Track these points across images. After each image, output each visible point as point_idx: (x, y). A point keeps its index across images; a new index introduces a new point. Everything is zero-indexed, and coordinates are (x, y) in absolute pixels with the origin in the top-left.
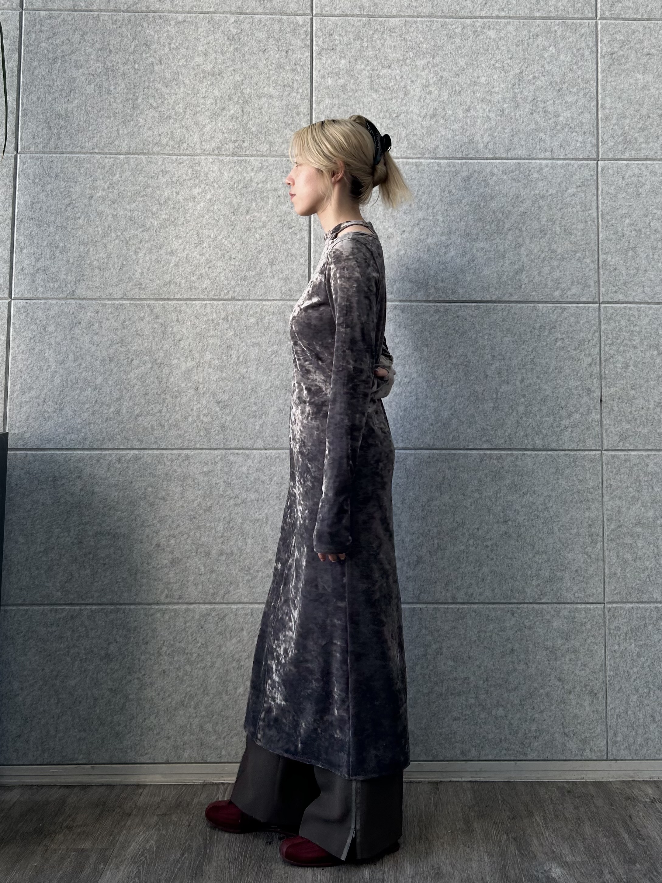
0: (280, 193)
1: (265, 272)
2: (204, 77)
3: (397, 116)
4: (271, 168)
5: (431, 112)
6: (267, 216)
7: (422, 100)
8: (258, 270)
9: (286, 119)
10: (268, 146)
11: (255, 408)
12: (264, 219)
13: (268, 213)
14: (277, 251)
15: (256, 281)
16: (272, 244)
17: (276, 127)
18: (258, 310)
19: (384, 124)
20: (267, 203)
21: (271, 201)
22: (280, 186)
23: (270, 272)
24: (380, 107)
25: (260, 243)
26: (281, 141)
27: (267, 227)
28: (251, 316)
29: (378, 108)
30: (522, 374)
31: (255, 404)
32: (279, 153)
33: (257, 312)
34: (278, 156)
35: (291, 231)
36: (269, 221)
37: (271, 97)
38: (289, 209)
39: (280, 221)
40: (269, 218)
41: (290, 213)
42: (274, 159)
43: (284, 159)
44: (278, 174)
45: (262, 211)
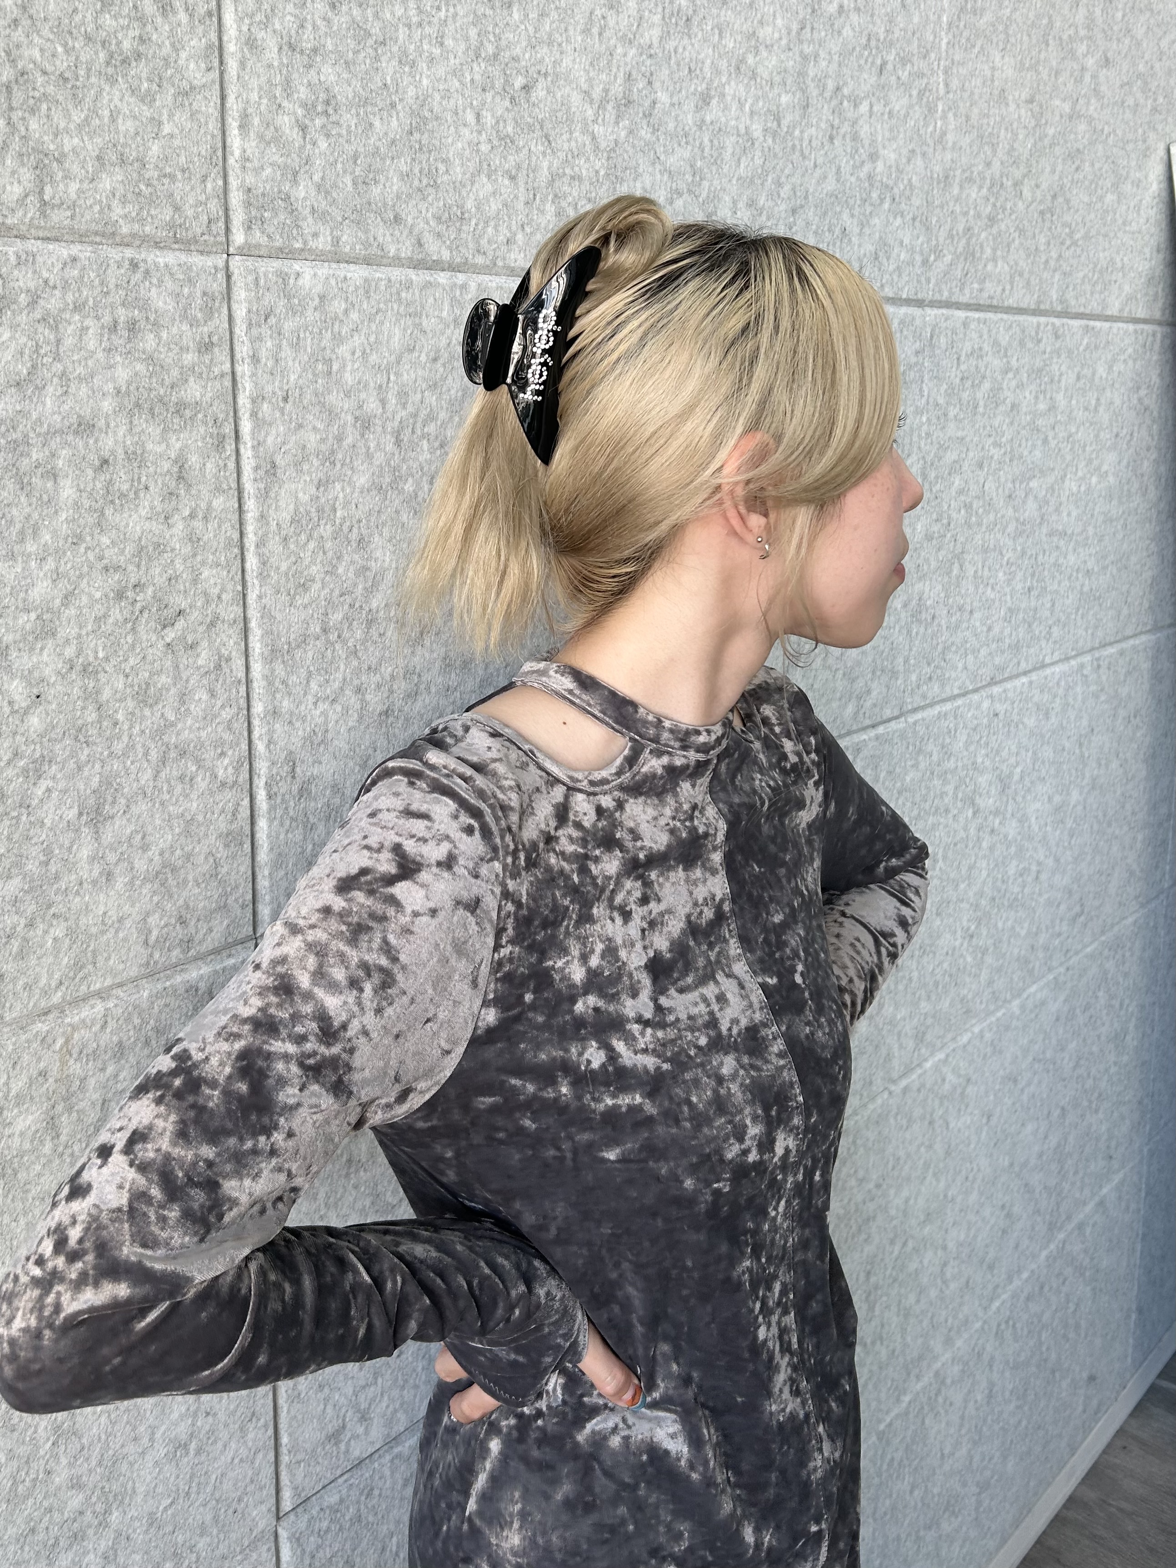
0: (108, 443)
1: (69, 865)
3: (526, 88)
4: (52, 303)
5: (617, 89)
6: (57, 576)
7: (595, 31)
8: (31, 866)
9: (107, 20)
10: (27, 175)
11: (75, 1501)
12: (41, 590)
13: (59, 553)
14: (118, 747)
15: (30, 925)
16: (91, 716)
17: (62, 64)
18: (50, 1060)
19: (488, 119)
20: (50, 502)
21: (67, 491)
22: (107, 405)
23: (92, 859)
24: (473, 32)
25: (35, 722)
26: (92, 146)
27: (62, 634)
28: (20, 1099)
29: (467, 39)
31: (76, 1484)
32: (86, 220)
33: (43, 1074)
34: (82, 238)
35: (170, 635)
36: (67, 598)
38: (156, 527)
39: (120, 595)
40: (64, 585)
41: (160, 547)
42: (63, 251)
43: (114, 254)
44: (92, 344)
45: (31, 547)
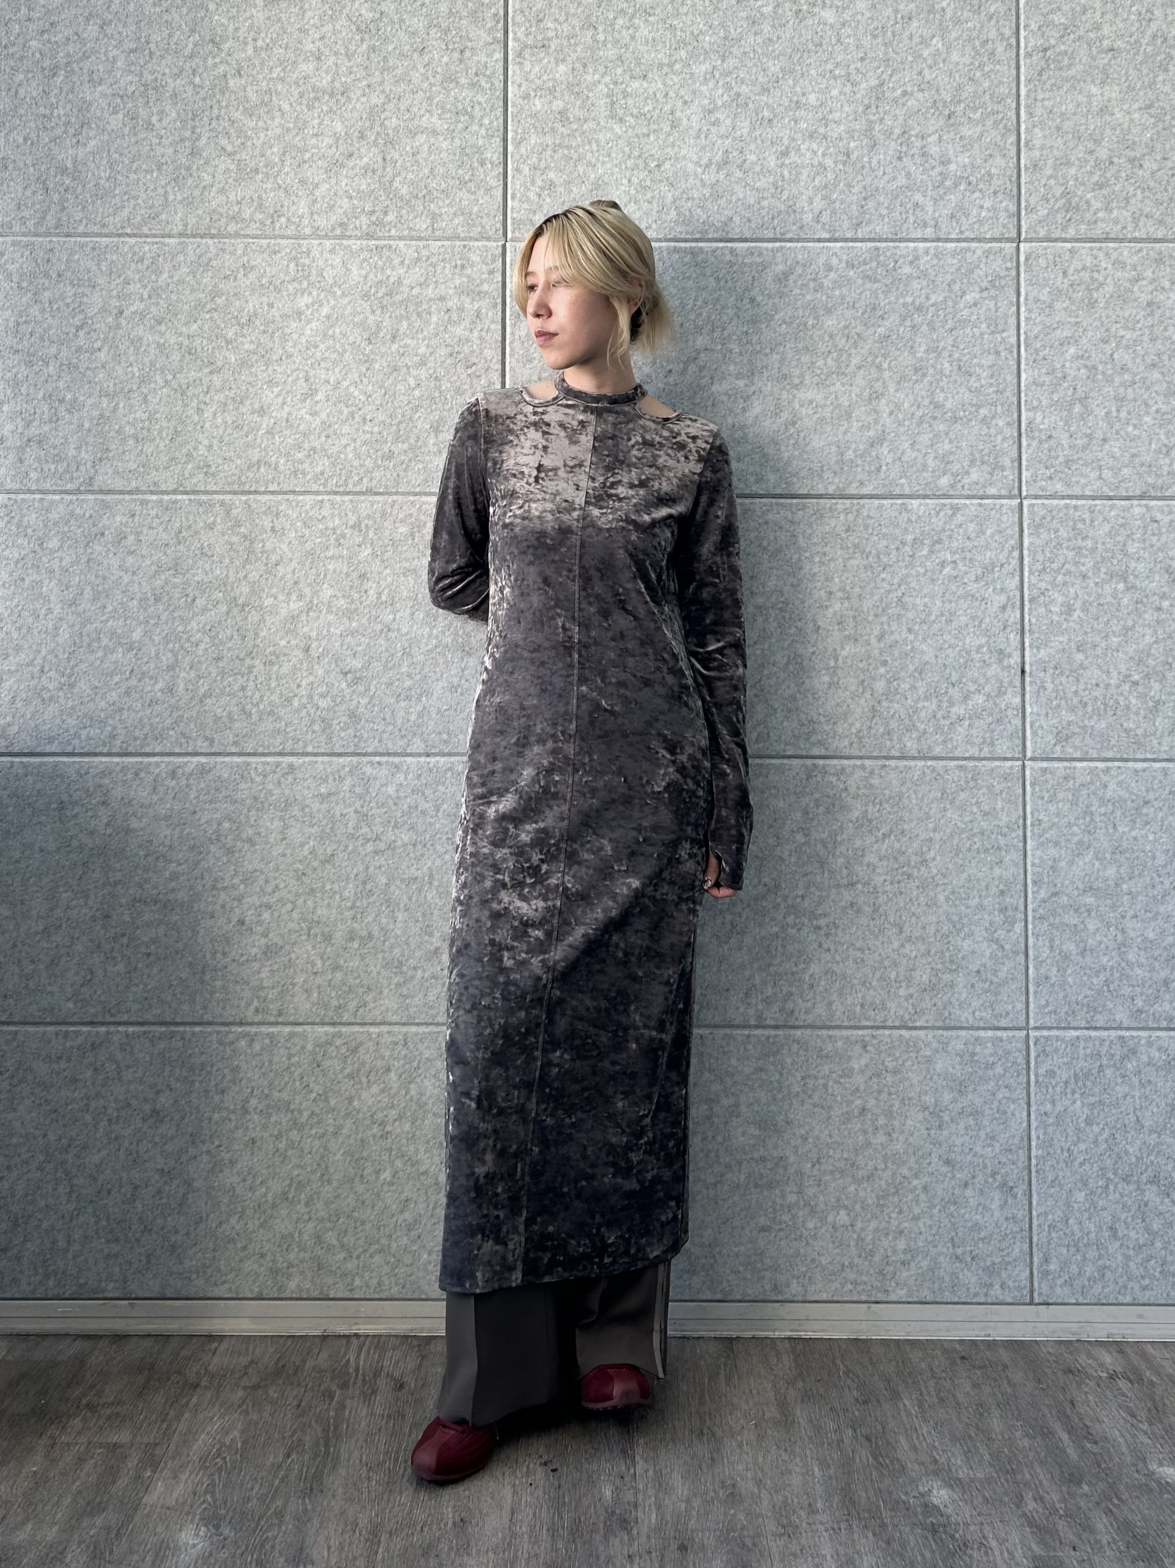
0: (450, 304)
1: (425, 444)
2: (317, 99)
3: (658, 166)
4: (434, 259)
5: (718, 157)
6: (428, 347)
7: (703, 136)
8: (412, 441)
9: (460, 171)
10: (428, 221)
11: (408, 683)
12: (422, 350)
13: (430, 339)
14: (447, 407)
15: (410, 461)
16: (437, 394)
17: (443, 186)
18: (414, 511)
19: (635, 180)
20: (428, 322)
21: (434, 319)
22: (451, 292)
23: (434, 444)
24: (627, 149)
25: (417, 392)
26: (452, 211)
27: (429, 365)
28: (402, 521)
29: (623, 152)
30: (882, 624)
31: (409, 675)
32: (449, 233)
33: (411, 515)
34: (448, 239)
35: (470, 371)
36: (431, 353)
37: (435, 133)
38: (467, 333)
39: (451, 355)
40: (431, 350)
41: (468, 340)
42: (439, 243)
43: (458, 243)
44: (447, 271)
45: (420, 336)
